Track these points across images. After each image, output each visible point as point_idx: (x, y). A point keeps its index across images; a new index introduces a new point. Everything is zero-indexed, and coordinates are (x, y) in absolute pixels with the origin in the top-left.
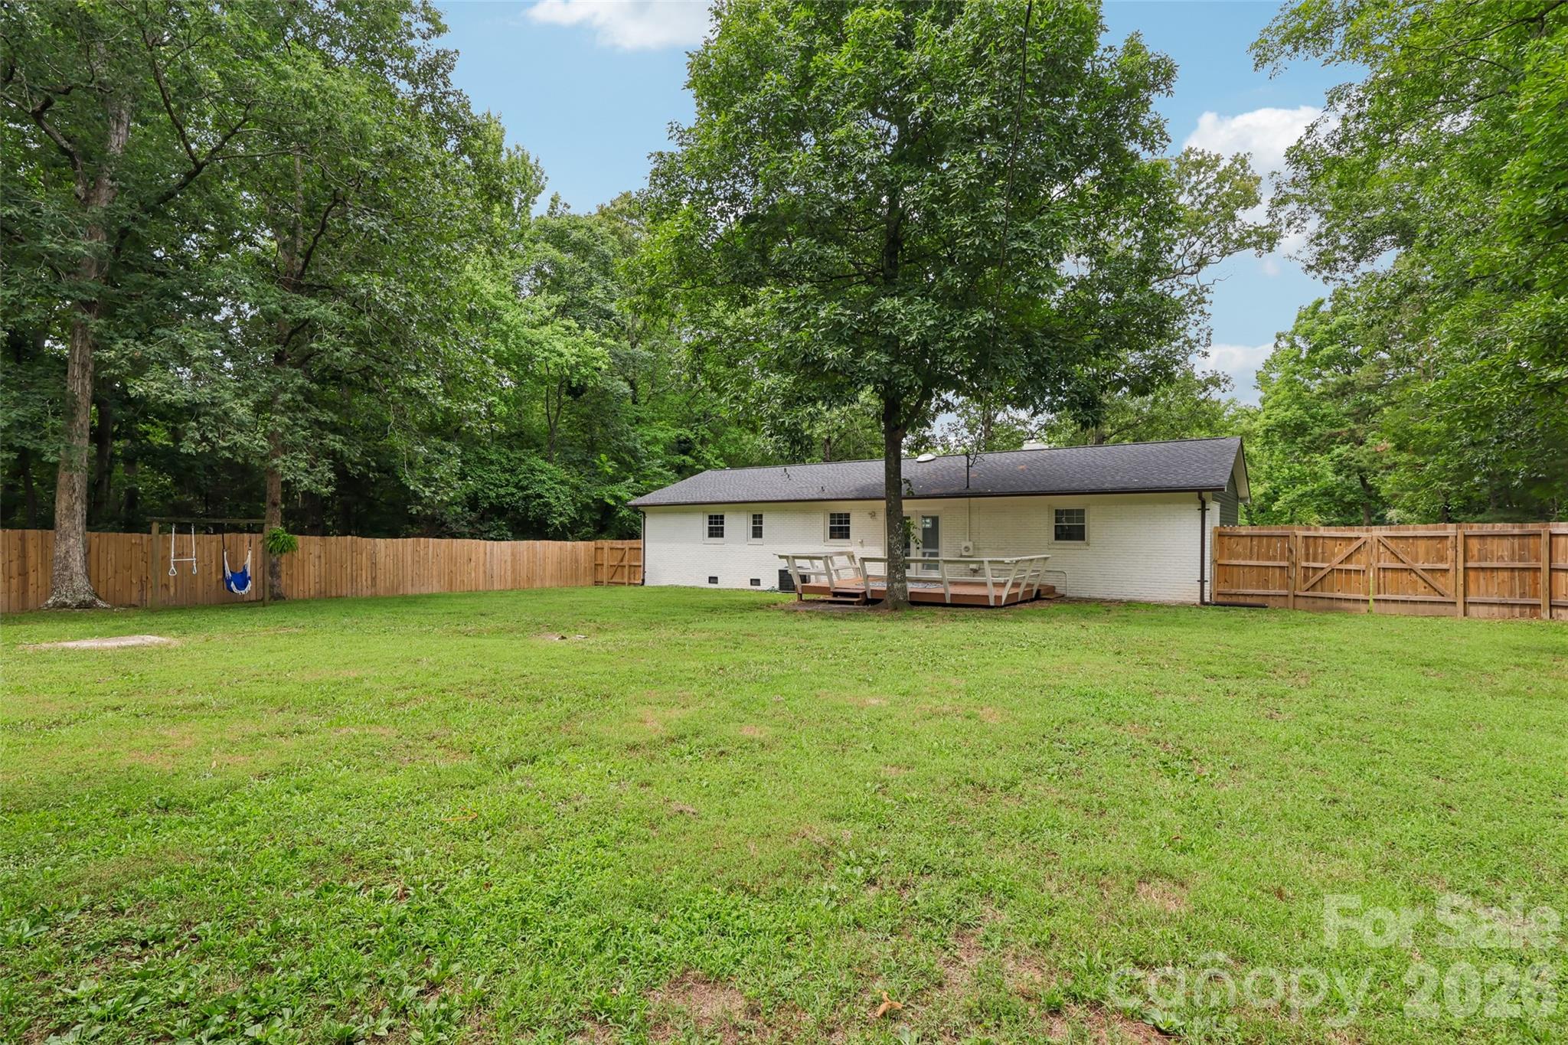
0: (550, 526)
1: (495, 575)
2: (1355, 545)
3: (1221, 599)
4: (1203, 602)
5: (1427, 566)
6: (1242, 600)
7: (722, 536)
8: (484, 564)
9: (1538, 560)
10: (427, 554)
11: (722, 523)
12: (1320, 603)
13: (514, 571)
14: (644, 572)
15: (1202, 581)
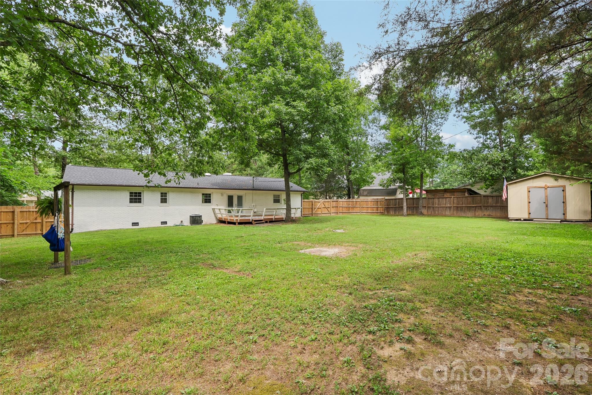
2: (320, 203)
4: (301, 216)
5: (328, 207)
7: (140, 202)
11: (141, 196)
12: (316, 215)
14: (73, 224)
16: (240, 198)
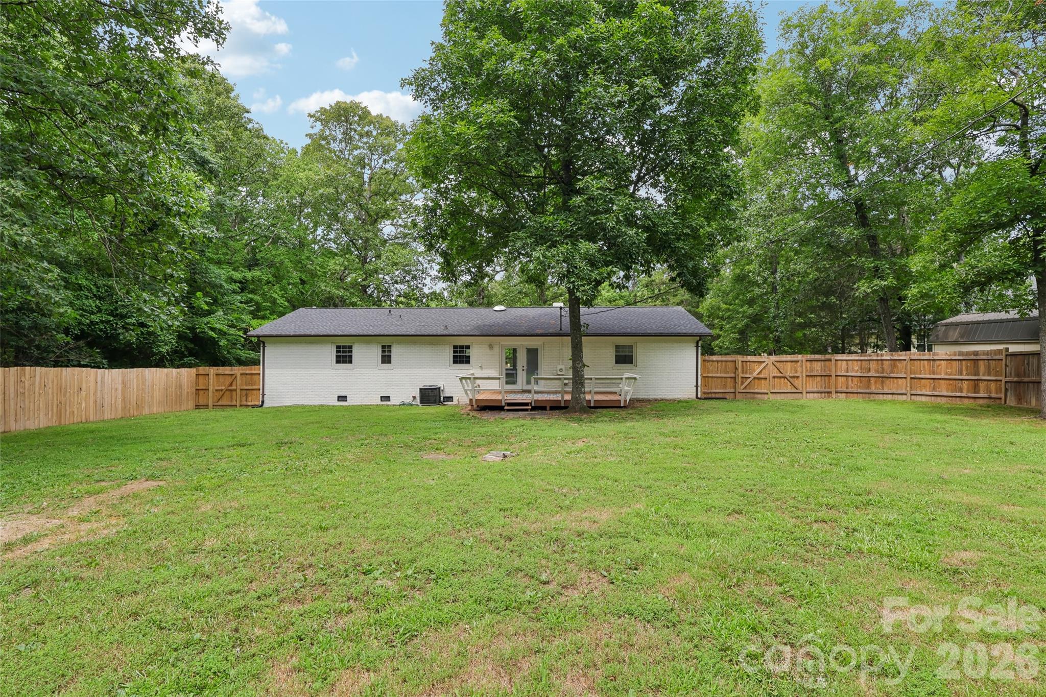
0: (156, 354)
1: (105, 404)
2: (764, 365)
3: (706, 396)
4: (697, 397)
5: (791, 375)
6: (713, 395)
7: (351, 362)
8: (96, 392)
9: (830, 371)
10: (33, 384)
11: (351, 352)
12: (749, 395)
13: (123, 400)
14: (263, 395)
15: (697, 386)
16: (533, 354)
